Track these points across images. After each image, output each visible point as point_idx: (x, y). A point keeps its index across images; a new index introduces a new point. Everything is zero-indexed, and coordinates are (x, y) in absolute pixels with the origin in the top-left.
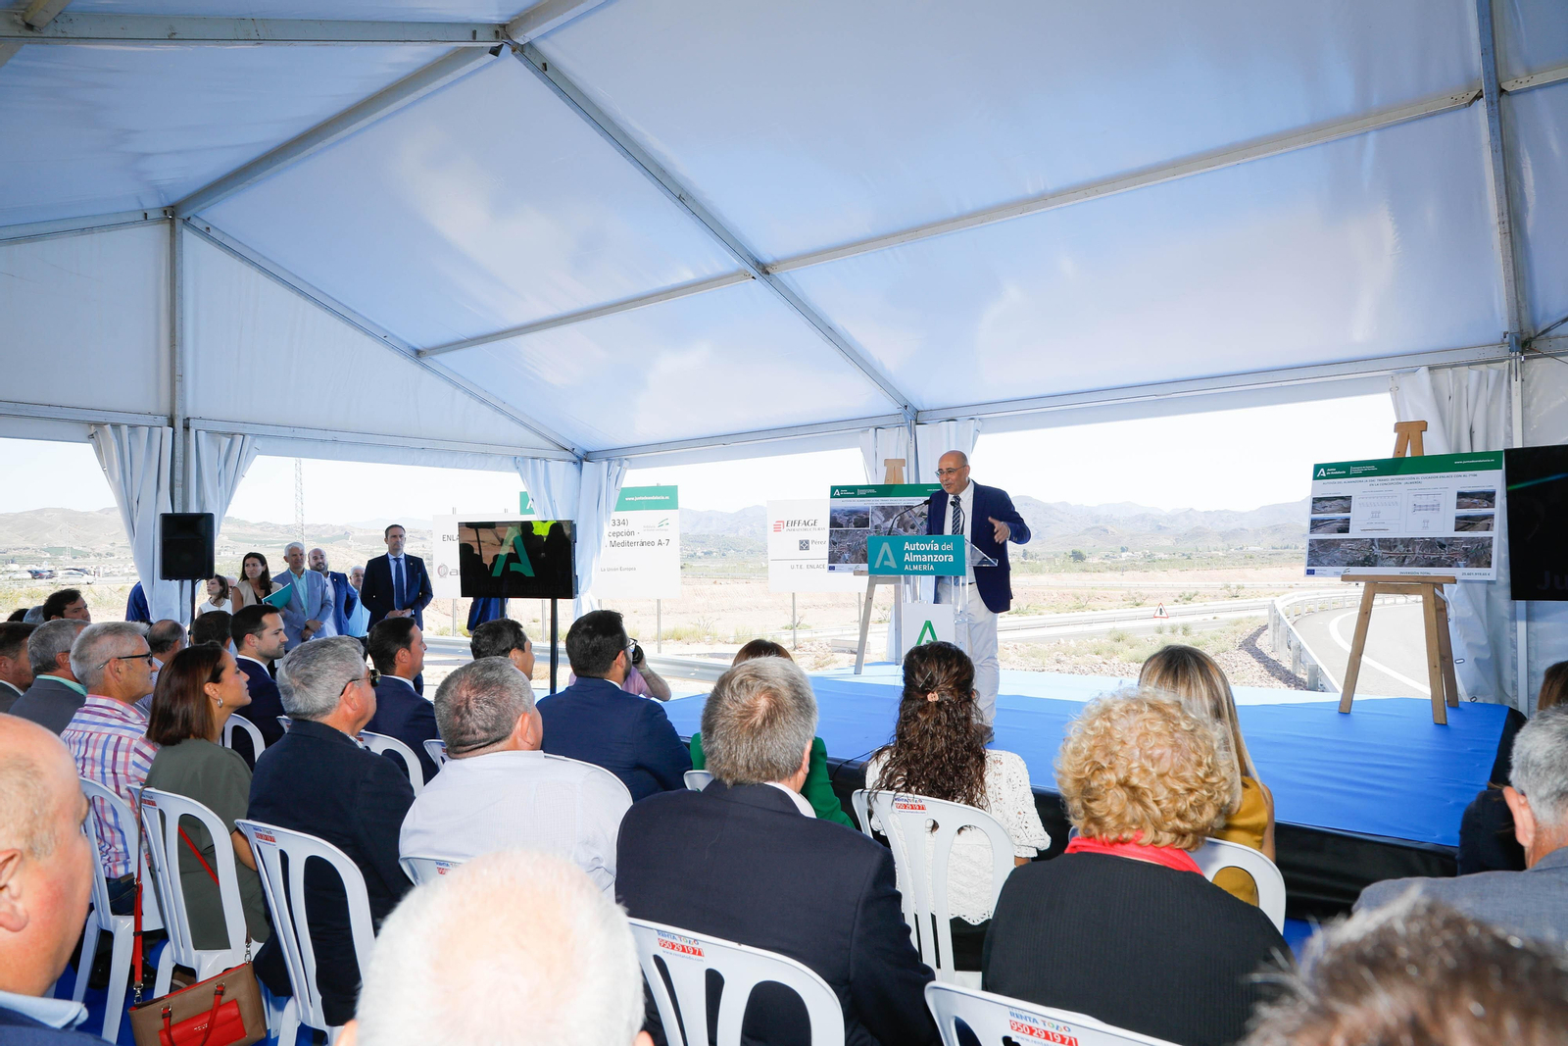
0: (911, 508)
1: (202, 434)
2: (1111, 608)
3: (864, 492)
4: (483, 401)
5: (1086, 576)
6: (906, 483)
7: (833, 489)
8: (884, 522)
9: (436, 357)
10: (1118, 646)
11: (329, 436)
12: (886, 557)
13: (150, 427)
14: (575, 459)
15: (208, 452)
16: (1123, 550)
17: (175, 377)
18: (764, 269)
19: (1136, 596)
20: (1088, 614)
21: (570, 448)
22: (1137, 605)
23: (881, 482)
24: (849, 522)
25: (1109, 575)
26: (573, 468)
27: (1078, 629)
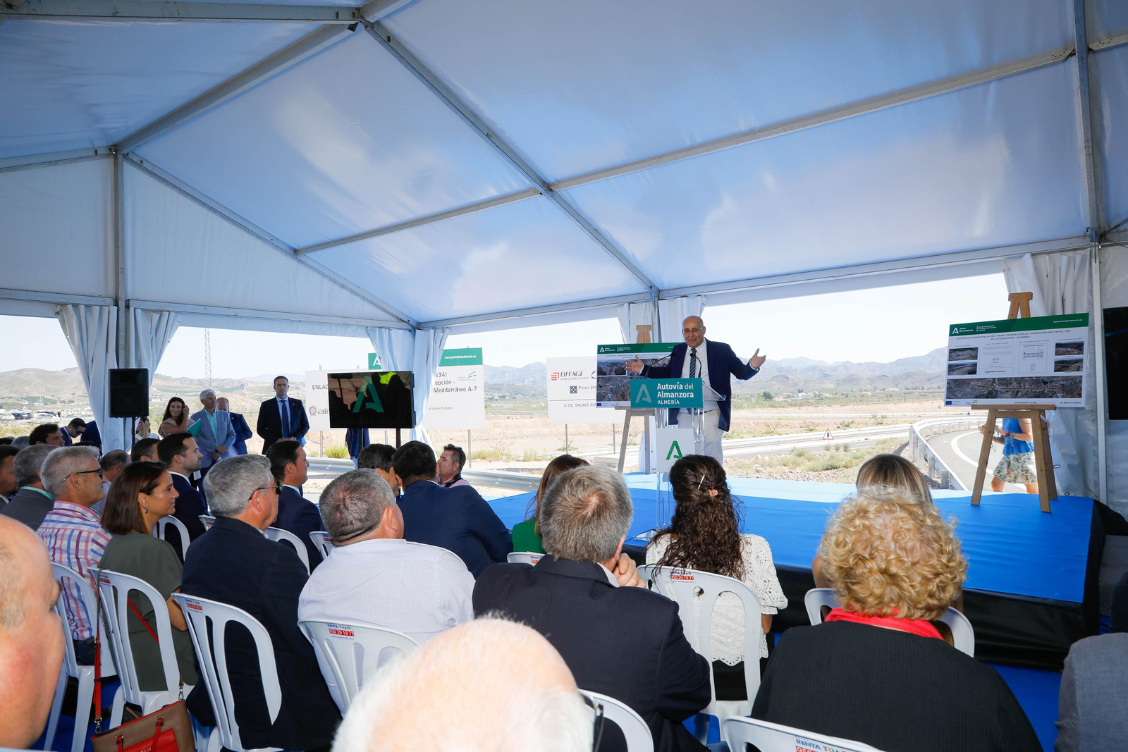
1: (139, 311)
2: (792, 433)
3: (621, 349)
4: (343, 287)
5: (773, 410)
6: (652, 342)
7: (599, 347)
9: (310, 255)
10: (800, 460)
11: (231, 312)
12: (644, 395)
13: (101, 306)
14: (410, 328)
15: (143, 325)
16: (800, 392)
17: (119, 270)
18: (548, 188)
19: (810, 424)
20: (776, 438)
21: (406, 320)
22: (811, 430)
23: (634, 341)
24: (611, 371)
25: (790, 409)
26: (408, 334)
27: (769, 448)
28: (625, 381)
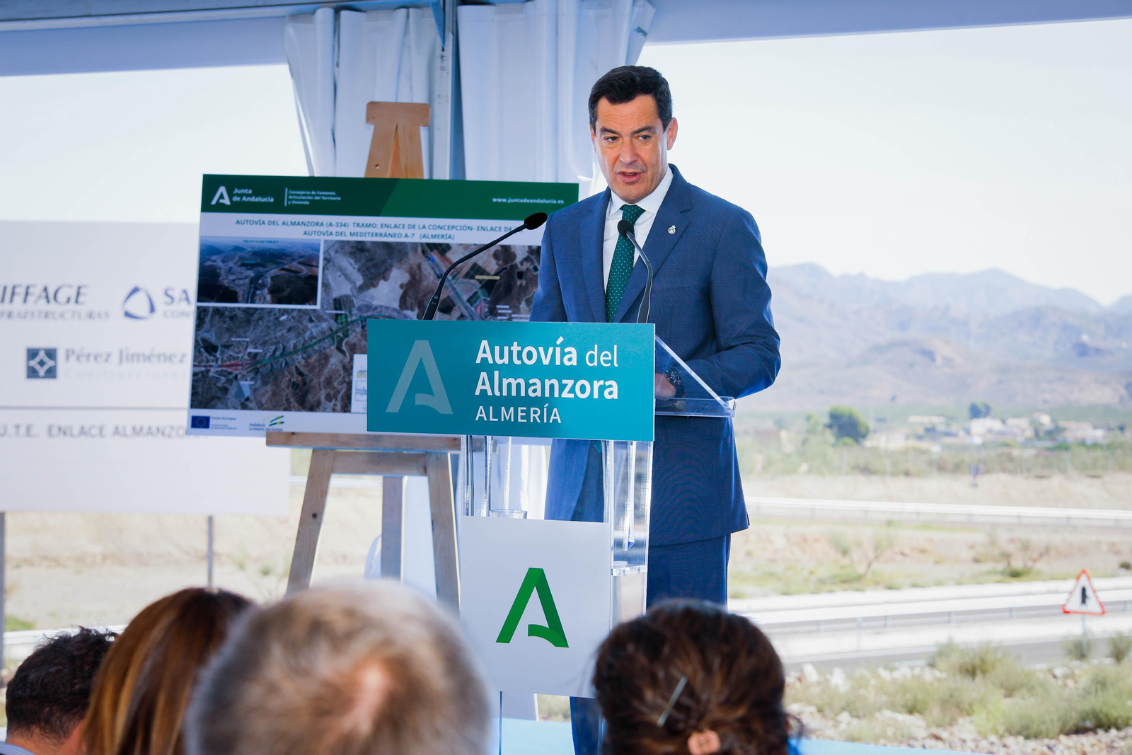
0: (443, 249)
2: (939, 583)
3: (303, 197)
5: (869, 486)
6: (426, 177)
7: (211, 183)
8: (362, 289)
10: (971, 689)
12: (421, 383)
16: (976, 412)
19: (1011, 548)
20: (871, 602)
22: (1015, 575)
23: (353, 166)
24: (255, 285)
25: (935, 484)
27: (846, 644)
28: (314, 330)
